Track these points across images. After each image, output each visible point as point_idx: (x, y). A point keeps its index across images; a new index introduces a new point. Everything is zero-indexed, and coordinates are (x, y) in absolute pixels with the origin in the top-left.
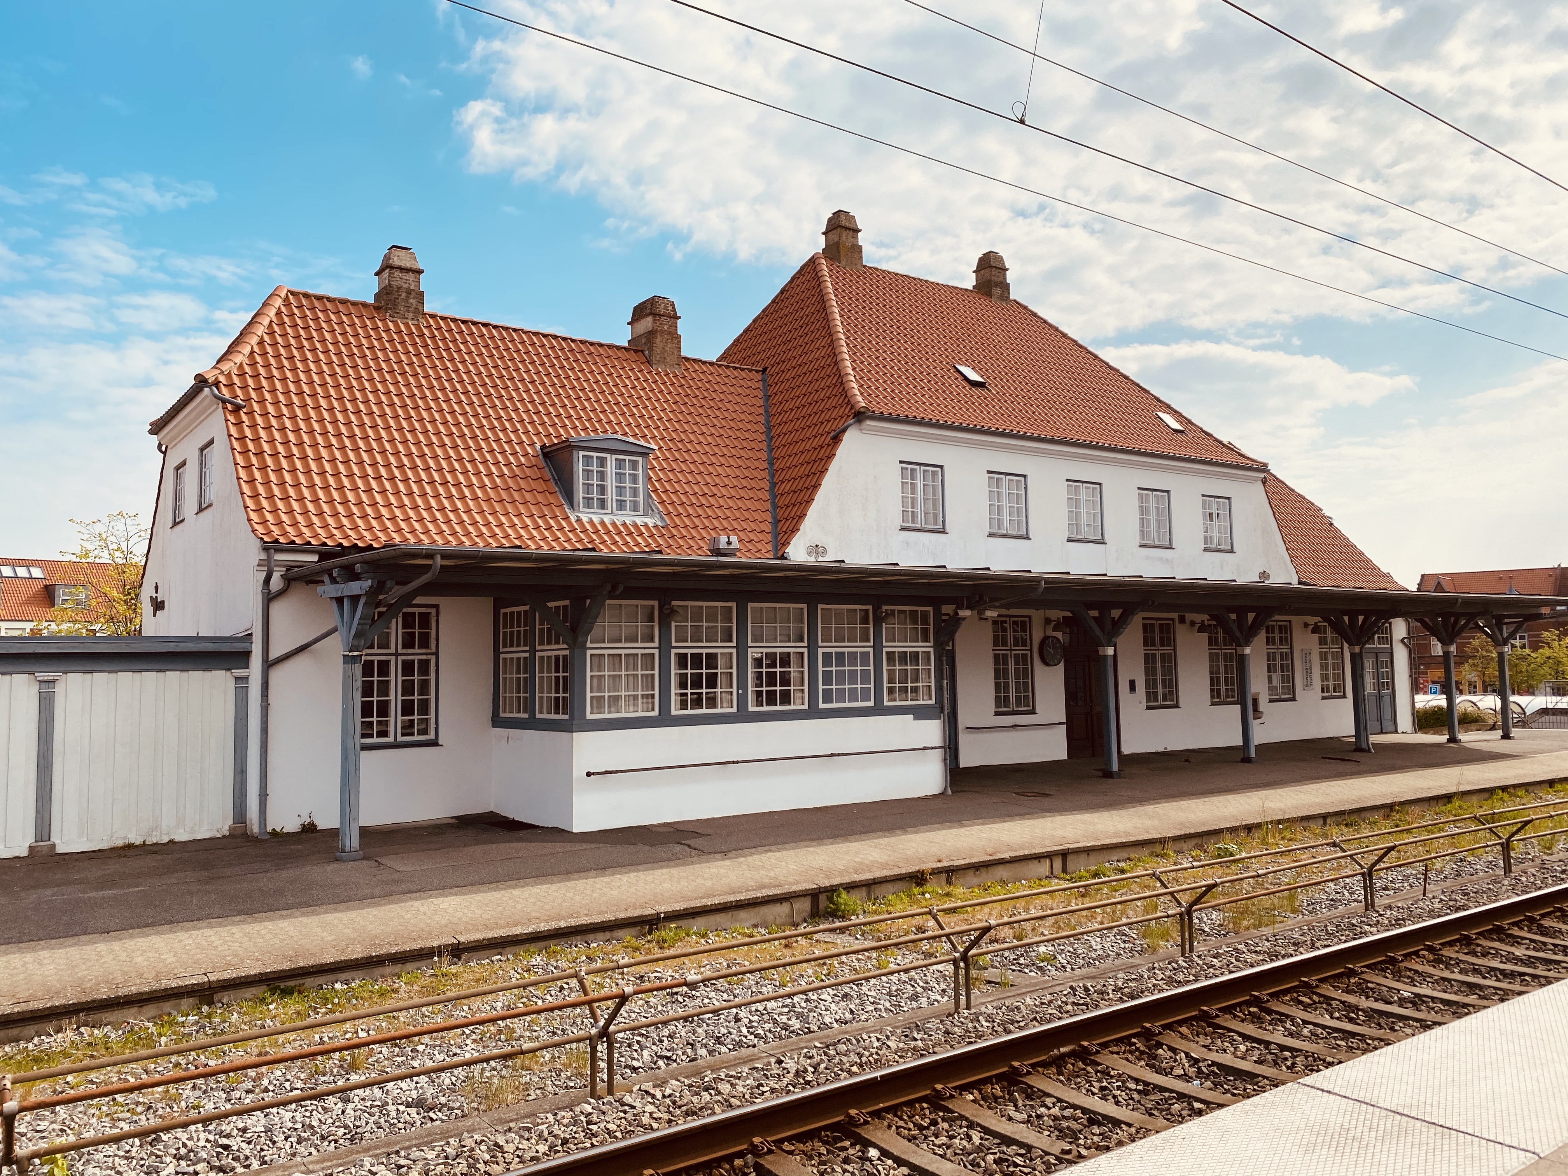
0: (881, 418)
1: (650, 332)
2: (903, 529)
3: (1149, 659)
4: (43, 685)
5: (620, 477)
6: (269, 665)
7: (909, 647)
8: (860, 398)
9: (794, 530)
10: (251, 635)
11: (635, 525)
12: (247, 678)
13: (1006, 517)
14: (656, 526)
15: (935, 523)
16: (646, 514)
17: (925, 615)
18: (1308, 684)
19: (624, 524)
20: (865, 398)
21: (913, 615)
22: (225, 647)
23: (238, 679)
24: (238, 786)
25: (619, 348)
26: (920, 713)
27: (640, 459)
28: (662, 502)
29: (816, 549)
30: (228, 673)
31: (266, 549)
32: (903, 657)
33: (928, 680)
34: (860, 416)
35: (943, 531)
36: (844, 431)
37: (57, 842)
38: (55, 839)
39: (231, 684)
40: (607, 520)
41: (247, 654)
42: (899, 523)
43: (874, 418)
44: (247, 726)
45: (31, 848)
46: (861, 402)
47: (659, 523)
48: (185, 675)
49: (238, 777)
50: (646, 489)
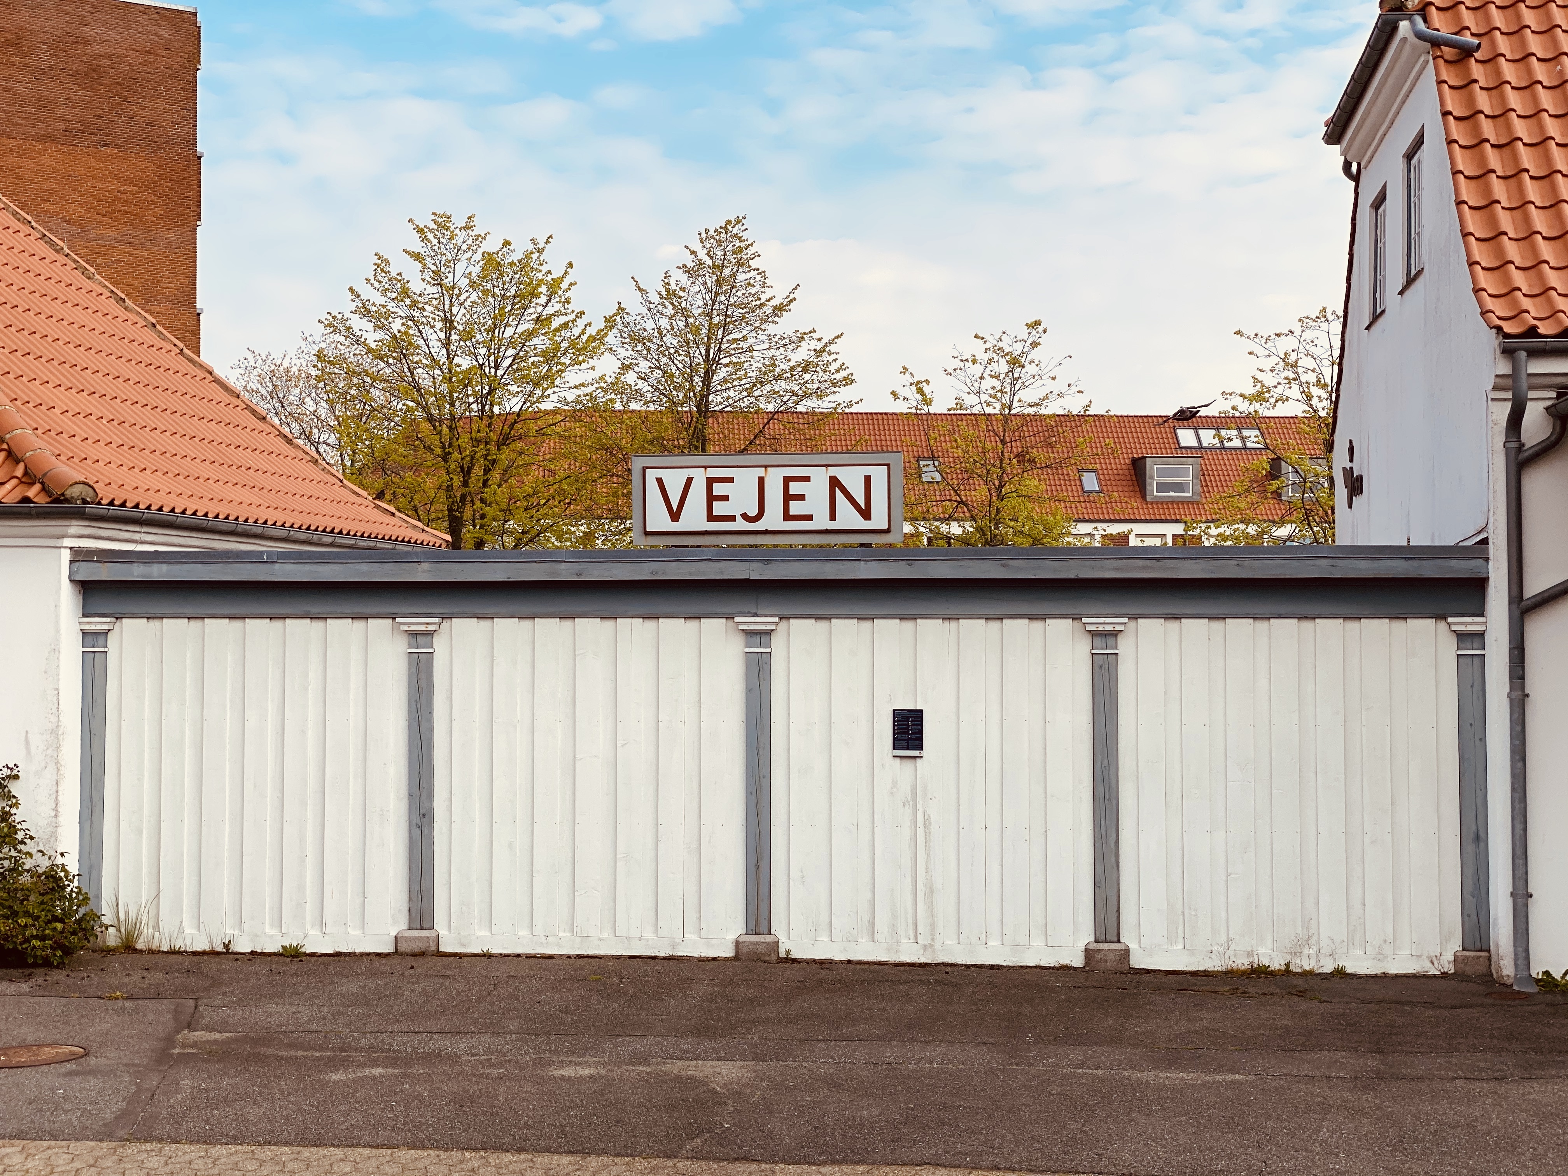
4: (1098, 641)
6: (1524, 608)
10: (1485, 541)
12: (1481, 635)
22: (1429, 570)
23: (1462, 637)
24: (1470, 871)
30: (1442, 625)
31: (1508, 352)
37: (1133, 946)
38: (1128, 939)
39: (1449, 648)
41: (1479, 585)
44: (1483, 740)
45: (1088, 953)
48: (1353, 626)
49: (1470, 848)
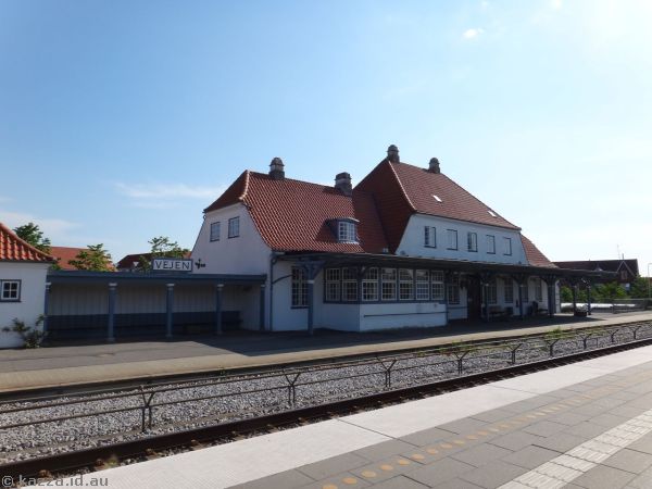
0: (420, 213)
1: (344, 183)
2: (425, 246)
5: (349, 230)
6: (272, 283)
7: (438, 283)
9: (398, 246)
10: (267, 274)
13: (452, 243)
15: (433, 245)
16: (356, 241)
19: (351, 244)
26: (440, 302)
27: (354, 224)
31: (273, 251)
32: (436, 285)
33: (442, 292)
34: (414, 212)
36: (410, 216)
41: (265, 280)
42: (423, 244)
43: (417, 213)
44: (264, 301)
46: (413, 208)
50: (355, 233)
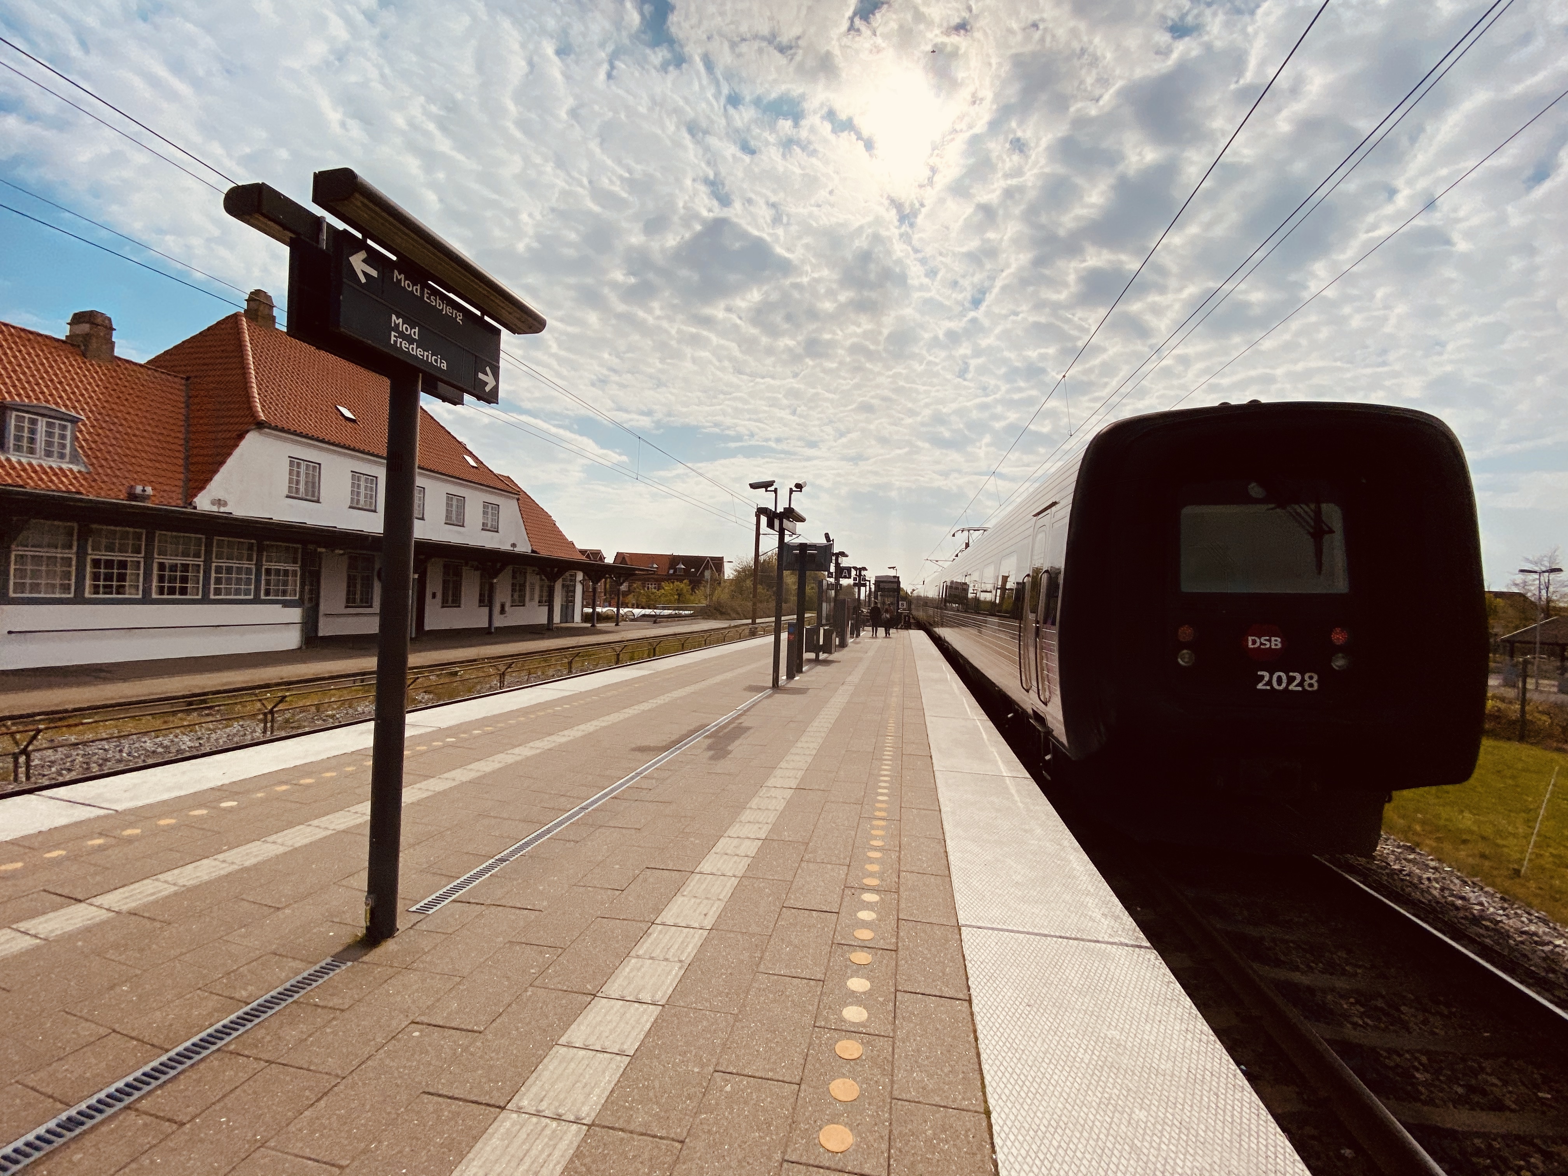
0: (276, 428)
1: (87, 334)
2: (288, 497)
3: (445, 583)
5: (50, 434)
7: (282, 566)
8: (261, 414)
9: (202, 488)
11: (61, 469)
13: (362, 498)
14: (79, 472)
15: (313, 496)
16: (71, 462)
17: (296, 550)
18: (532, 599)
19: (51, 468)
20: (265, 414)
21: (287, 548)
25: (58, 340)
26: (286, 604)
27: (69, 424)
28: (87, 456)
29: (219, 502)
32: (278, 572)
33: (294, 585)
34: (260, 425)
35: (318, 501)
36: (247, 432)
40: (34, 462)
42: (286, 492)
43: (270, 428)
46: (262, 417)
47: (83, 469)
50: (72, 445)
